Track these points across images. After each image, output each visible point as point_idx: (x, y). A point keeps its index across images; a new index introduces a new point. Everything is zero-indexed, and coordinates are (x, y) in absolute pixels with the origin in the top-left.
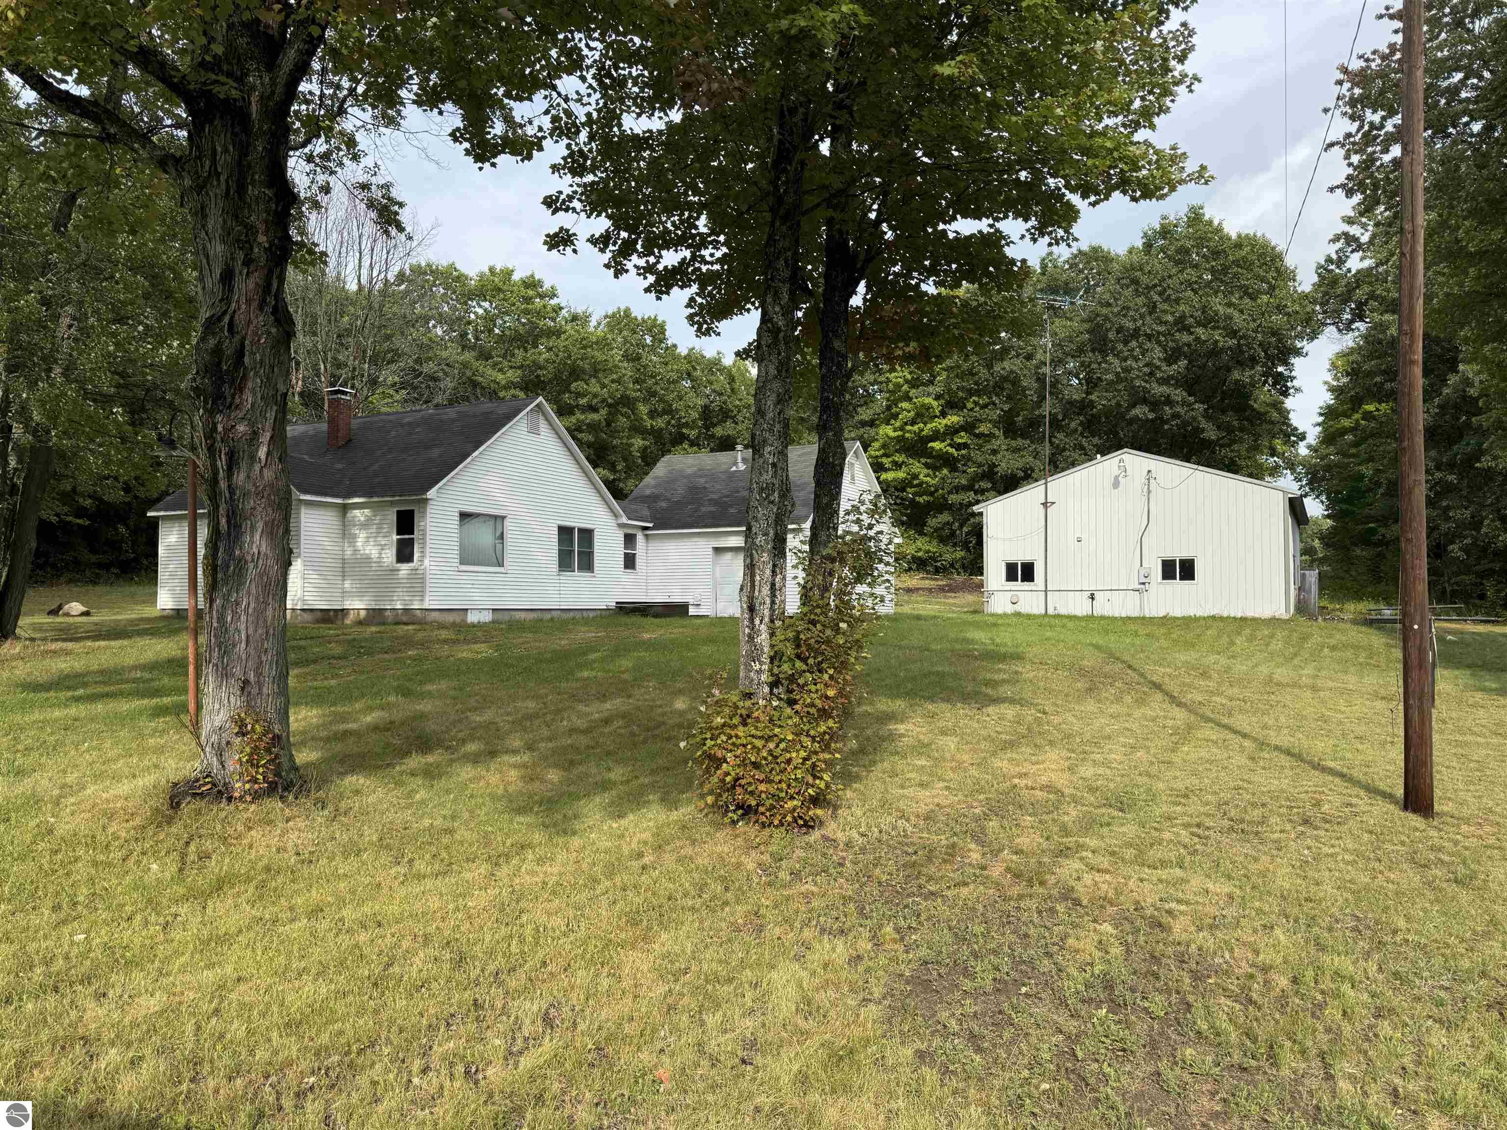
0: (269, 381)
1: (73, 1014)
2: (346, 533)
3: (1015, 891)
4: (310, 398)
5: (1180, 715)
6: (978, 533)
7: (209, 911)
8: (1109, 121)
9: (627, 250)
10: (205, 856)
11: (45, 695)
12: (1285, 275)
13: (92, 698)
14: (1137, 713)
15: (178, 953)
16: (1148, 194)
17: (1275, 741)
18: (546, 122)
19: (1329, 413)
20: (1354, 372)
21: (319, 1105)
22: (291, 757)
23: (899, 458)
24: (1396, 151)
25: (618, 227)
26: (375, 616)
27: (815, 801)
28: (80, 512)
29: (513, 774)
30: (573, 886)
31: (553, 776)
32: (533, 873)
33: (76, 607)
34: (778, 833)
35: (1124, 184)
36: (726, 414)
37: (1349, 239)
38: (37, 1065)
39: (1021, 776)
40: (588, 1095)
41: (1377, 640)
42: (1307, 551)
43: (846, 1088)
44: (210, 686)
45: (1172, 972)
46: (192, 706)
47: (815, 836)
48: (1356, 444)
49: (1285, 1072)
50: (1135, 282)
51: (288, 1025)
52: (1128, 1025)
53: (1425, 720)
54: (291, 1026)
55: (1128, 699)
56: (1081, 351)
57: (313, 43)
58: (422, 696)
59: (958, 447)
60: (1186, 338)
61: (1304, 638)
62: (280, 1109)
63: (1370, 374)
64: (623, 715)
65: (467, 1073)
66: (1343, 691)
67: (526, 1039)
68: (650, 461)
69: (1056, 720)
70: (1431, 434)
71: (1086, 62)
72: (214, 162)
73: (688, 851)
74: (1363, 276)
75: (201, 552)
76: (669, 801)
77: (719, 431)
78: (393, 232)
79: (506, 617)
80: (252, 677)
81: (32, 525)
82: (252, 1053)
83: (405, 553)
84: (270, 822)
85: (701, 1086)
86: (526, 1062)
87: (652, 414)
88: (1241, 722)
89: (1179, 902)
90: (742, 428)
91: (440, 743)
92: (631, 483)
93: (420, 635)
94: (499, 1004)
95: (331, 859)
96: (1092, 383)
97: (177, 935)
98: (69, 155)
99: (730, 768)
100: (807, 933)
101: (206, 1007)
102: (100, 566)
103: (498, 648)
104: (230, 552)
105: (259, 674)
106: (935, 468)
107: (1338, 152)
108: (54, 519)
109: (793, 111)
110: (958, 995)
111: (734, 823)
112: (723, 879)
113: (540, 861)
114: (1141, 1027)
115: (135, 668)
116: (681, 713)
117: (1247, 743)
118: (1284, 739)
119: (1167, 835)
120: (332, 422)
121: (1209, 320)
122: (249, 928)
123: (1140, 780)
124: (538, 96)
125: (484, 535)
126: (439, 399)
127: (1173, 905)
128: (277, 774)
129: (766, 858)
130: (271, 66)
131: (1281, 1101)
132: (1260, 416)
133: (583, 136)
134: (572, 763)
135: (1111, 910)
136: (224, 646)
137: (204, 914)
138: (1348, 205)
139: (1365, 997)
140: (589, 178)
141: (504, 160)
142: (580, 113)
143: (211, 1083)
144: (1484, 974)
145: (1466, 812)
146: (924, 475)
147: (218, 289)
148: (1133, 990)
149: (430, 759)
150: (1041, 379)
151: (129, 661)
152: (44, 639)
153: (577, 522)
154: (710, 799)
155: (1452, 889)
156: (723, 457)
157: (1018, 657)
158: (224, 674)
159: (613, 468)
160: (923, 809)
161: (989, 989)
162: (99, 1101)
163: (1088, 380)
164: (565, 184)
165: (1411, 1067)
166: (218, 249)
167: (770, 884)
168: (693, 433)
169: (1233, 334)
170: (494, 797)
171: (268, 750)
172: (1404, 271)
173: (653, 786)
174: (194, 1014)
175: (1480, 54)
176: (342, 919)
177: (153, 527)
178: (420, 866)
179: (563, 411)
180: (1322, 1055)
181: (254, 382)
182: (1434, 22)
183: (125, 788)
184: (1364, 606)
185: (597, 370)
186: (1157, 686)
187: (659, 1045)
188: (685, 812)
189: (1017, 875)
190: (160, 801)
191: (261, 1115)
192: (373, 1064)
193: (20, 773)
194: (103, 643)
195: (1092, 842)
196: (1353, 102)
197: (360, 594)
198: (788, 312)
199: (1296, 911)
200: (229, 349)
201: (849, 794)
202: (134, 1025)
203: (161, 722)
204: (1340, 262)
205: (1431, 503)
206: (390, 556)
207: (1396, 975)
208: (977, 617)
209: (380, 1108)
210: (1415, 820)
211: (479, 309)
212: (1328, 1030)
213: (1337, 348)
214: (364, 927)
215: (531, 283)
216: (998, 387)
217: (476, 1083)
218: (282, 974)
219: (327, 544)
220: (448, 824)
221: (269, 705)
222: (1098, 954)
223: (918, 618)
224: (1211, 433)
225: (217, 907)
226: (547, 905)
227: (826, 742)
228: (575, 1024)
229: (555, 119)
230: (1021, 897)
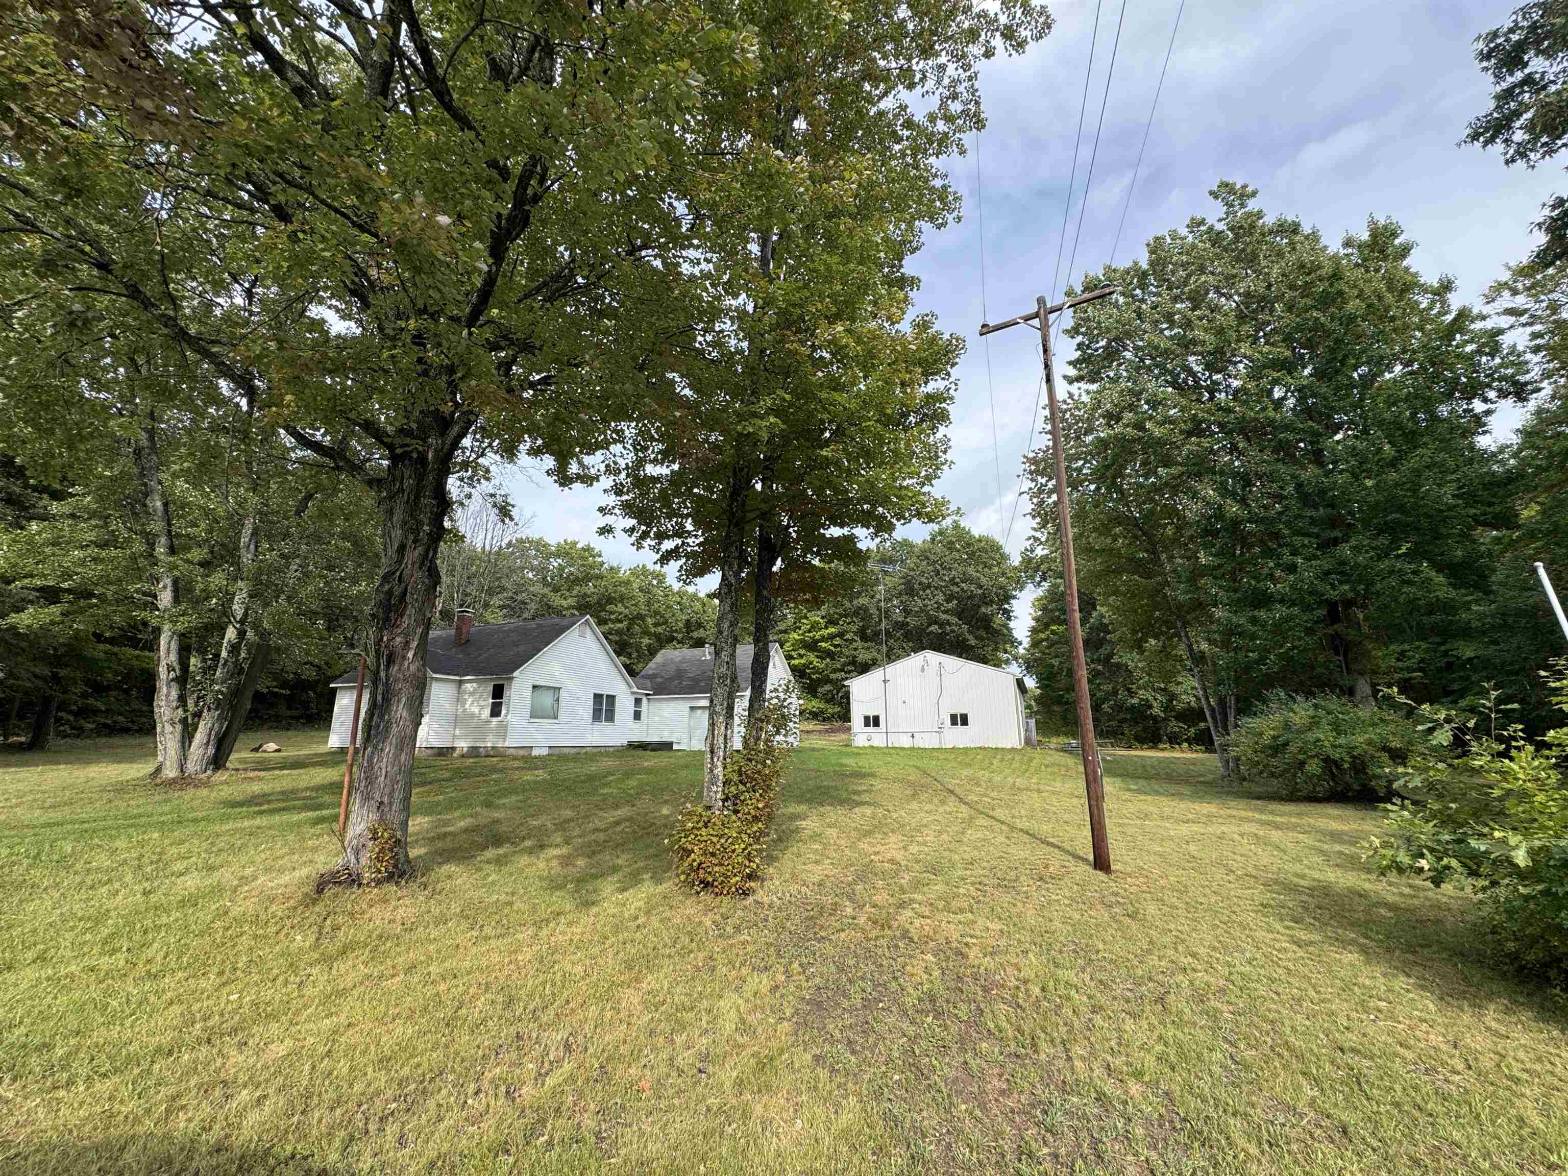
0: (421, 611)
1: (219, 1061)
2: (459, 700)
3: (874, 934)
4: (446, 615)
5: (964, 808)
6: (847, 696)
7: (334, 972)
8: (910, 482)
9: (645, 535)
10: (336, 928)
11: (238, 810)
12: (1004, 557)
13: (272, 812)
14: (941, 810)
15: (306, 1007)
16: (931, 520)
17: (1020, 826)
18: (602, 468)
19: (1034, 631)
20: (1044, 609)
21: (396, 1127)
22: (406, 855)
23: (802, 652)
24: (1054, 497)
25: (640, 524)
26: (474, 752)
27: (751, 877)
28: (284, 684)
29: (555, 863)
30: (590, 942)
31: (581, 862)
32: (563, 933)
33: (272, 746)
34: (726, 900)
35: (919, 515)
36: (699, 625)
37: (1036, 539)
38: (183, 1107)
39: (876, 853)
40: (592, 1106)
41: (1070, 760)
42: (1028, 707)
43: (768, 1088)
44: (355, 808)
45: (971, 987)
46: (342, 817)
47: (750, 899)
48: (1049, 647)
49: (1043, 1057)
50: (927, 558)
51: (381, 1061)
52: (946, 1028)
53: (1100, 809)
54: (384, 1062)
55: (935, 800)
56: (900, 594)
57: (469, 424)
58: (498, 807)
59: (836, 646)
60: (956, 589)
61: (1031, 760)
62: (367, 1132)
63: (1052, 611)
64: (630, 819)
65: (507, 1092)
66: (1054, 793)
67: (551, 1063)
68: (652, 652)
69: (895, 815)
70: (1086, 643)
71: (896, 452)
72: (402, 483)
73: (668, 914)
74: (1044, 559)
75: (362, 715)
76: (658, 881)
77: (695, 635)
78: (507, 520)
79: (557, 751)
80: (386, 800)
81: (249, 694)
82: (351, 1086)
83: (496, 711)
84: (386, 901)
85: (671, 1091)
86: (550, 1081)
87: (656, 625)
88: (999, 813)
89: (972, 937)
90: (709, 633)
91: (508, 840)
92: (640, 666)
93: (501, 765)
94: (534, 1035)
95: (426, 927)
96: (907, 612)
97: (308, 991)
98: (311, 477)
99: (696, 857)
100: (744, 971)
101: (322, 1050)
102: (292, 718)
103: (550, 773)
104: (381, 716)
105: (391, 796)
106: (823, 659)
107: (1026, 497)
108: (265, 691)
109: (741, 470)
110: (840, 1011)
111: (698, 893)
112: (689, 933)
113: (570, 924)
114: (954, 1029)
115: (307, 789)
116: (667, 817)
117: (1004, 827)
118: (1025, 825)
119: (962, 891)
120: (458, 629)
121: (967, 579)
122: (361, 983)
123: (946, 854)
124: (599, 453)
125: (547, 700)
126: (525, 616)
127: (968, 939)
128: (395, 866)
129: (718, 917)
130: (443, 434)
131: (1042, 1078)
132: (997, 632)
133: (623, 475)
134: (594, 853)
135: (932, 944)
136: (370, 780)
137: (330, 973)
138: (1035, 523)
139: (1085, 998)
140: (625, 497)
141: (577, 486)
142: (622, 463)
143: (317, 1115)
144: (1150, 979)
145: (1129, 870)
146: (816, 662)
147: (395, 556)
148: (948, 1002)
149: (501, 851)
150: (879, 609)
151: (302, 785)
152: (245, 770)
153: (605, 692)
154: (683, 877)
155: (1127, 920)
156: (697, 651)
157: (873, 775)
158: (367, 798)
159: (629, 656)
160: (816, 879)
161: (859, 1006)
162: (227, 1136)
163: (905, 610)
164: (611, 500)
165: (1116, 1048)
166: (397, 533)
167: (721, 936)
168: (680, 636)
169: (981, 587)
170: (541, 878)
171: (391, 850)
172: (1065, 558)
173: (646, 869)
174: (312, 1056)
175: (1090, 453)
176: (429, 974)
177: (333, 693)
178: (488, 930)
179: (601, 622)
180: (1063, 1042)
181: (410, 611)
182: (1067, 436)
183: (285, 879)
184: (1063, 740)
185: (622, 599)
186: (952, 792)
187: (644, 1061)
188: (666, 887)
189: (875, 922)
190: (308, 889)
191: (352, 1138)
192: (440, 1089)
193: (211, 869)
194: (286, 772)
195: (919, 897)
196: (1031, 473)
197: (464, 737)
198: (737, 574)
199: (1039, 940)
200: (397, 591)
201: (771, 870)
202: (266, 1067)
203: (318, 829)
204: (1032, 551)
205: (1090, 681)
206: (487, 712)
207: (1101, 981)
208: (848, 749)
209: (442, 1126)
210: (1101, 875)
211: (555, 563)
212: (1066, 1024)
213: (1035, 596)
214: (444, 979)
215: (588, 549)
216: (856, 613)
217: (514, 1100)
218: (380, 1020)
219: (448, 706)
220: (509, 898)
221: (394, 816)
222: (925, 976)
223: (813, 750)
224: (973, 642)
225: (341, 967)
226: (572, 957)
227: (757, 838)
228: (586, 1049)
229: (607, 466)
230: (877, 938)
